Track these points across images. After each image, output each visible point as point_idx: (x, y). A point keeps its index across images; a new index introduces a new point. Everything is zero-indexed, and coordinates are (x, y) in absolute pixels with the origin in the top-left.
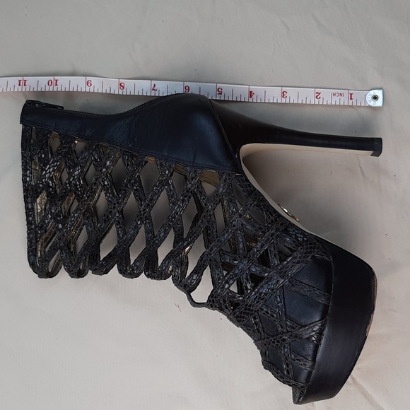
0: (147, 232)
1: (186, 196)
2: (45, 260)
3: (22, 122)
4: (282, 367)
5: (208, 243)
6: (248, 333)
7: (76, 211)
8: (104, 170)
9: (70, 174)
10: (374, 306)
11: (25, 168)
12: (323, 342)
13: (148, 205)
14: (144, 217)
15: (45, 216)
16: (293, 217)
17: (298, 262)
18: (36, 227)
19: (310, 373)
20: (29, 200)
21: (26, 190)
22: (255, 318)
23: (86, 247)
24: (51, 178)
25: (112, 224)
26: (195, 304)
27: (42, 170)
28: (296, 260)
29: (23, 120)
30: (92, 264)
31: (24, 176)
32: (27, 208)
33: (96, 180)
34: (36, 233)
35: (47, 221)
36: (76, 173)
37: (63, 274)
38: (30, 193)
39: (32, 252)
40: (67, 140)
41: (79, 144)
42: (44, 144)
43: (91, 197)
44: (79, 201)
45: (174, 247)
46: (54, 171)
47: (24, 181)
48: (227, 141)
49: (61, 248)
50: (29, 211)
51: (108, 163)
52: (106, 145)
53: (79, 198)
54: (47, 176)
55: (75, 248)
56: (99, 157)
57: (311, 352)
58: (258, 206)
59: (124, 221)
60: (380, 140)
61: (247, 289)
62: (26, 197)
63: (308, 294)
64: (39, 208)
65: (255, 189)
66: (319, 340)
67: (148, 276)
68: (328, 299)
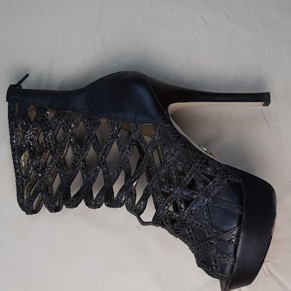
0: (104, 174)
1: (131, 145)
2: (31, 200)
3: (7, 100)
4: (212, 264)
5: (149, 177)
6: (184, 242)
7: (51, 163)
8: (70, 131)
9: (45, 136)
10: (275, 213)
11: (12, 133)
12: (240, 242)
13: (104, 154)
14: (102, 163)
15: (29, 168)
17: (218, 185)
18: (22, 177)
19: (233, 266)
20: (16, 157)
21: (13, 149)
22: (189, 230)
23: (60, 189)
24: (31, 140)
25: (78, 171)
26: (144, 223)
27: (25, 134)
28: (216, 184)
29: (8, 99)
30: (65, 200)
31: (12, 139)
32: (15, 163)
33: (65, 138)
34: (23, 181)
35: (30, 172)
36: (50, 134)
37: (44, 210)
38: (17, 151)
39: (20, 196)
40: (41, 111)
41: (50, 114)
42: (25, 116)
43: (61, 152)
44: (52, 155)
45: (125, 182)
46: (33, 134)
47: (12, 143)
48: (158, 102)
49: (41, 191)
50: (17, 165)
51: (72, 125)
52: (71, 112)
53: (52, 153)
54: (28, 138)
55: (52, 191)
56: (66, 122)
57: (232, 251)
58: (184, 147)
59: (87, 168)
60: (268, 94)
61: (181, 208)
62: (13, 155)
63: (227, 207)
64: (23, 163)
65: (181, 135)
66: (237, 241)
67: (108, 206)
68: (242, 210)
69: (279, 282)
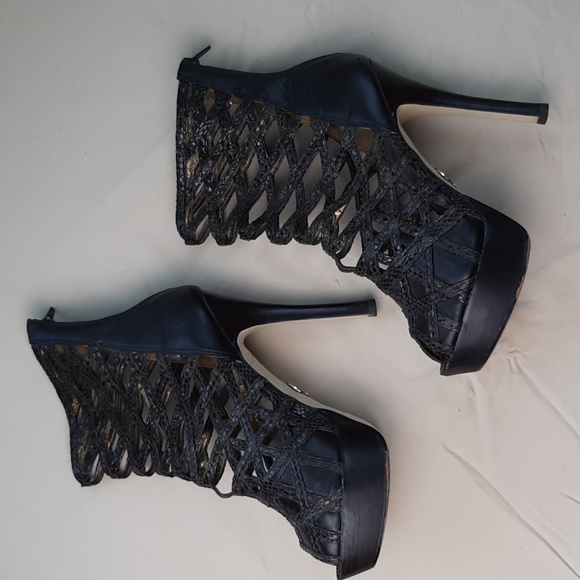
0: (298, 197)
1: (339, 157)
2: (194, 224)
3: (179, 77)
4: (428, 329)
5: (359, 204)
6: (396, 300)
7: (227, 174)
8: (258, 129)
9: (223, 133)
10: (526, 268)
11: (180, 123)
12: (470, 301)
13: (300, 167)
14: (297, 181)
15: (196, 178)
16: (449, 181)
17: (449, 220)
18: (186, 190)
19: (457, 334)
20: (181, 159)
21: (178, 147)
22: (403, 281)
23: (234, 213)
24: (204, 137)
25: (263, 191)
26: (343, 269)
27: (197, 127)
28: (448, 218)
29: (179, 76)
30: (240, 227)
31: (178, 133)
32: (178, 168)
33: (249, 140)
34: (186, 196)
35: (197, 184)
36: (230, 132)
37: (211, 240)
38: (183, 151)
39: (180, 217)
40: (222, 98)
41: (233, 105)
42: (199, 102)
43: (242, 160)
44: (230, 163)
45: (325, 208)
46: (207, 128)
47: (177, 139)
48: (384, 99)
49: (210, 213)
50: (180, 171)
51: (262, 123)
52: (261, 103)
53: (230, 161)
54: (201, 134)
55: (223, 216)
56: (254, 116)
57: (458, 313)
58: (410, 164)
59: (275, 187)
61: (396, 249)
62: (178, 156)
63: (457, 252)
64: (189, 173)
65: (410, 149)
66: (466, 300)
67: (299, 240)
68: (478, 257)
69: (530, 384)
